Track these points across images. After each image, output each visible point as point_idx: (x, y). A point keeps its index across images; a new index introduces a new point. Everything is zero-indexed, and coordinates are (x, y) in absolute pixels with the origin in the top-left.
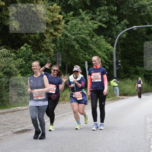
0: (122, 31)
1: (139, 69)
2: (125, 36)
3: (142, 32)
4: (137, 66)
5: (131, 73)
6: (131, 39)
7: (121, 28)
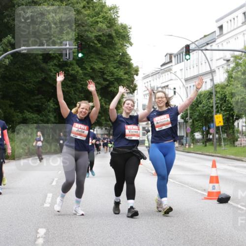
0: (3, 54)
1: (29, 116)
2: (7, 61)
3: (37, 57)
4: (25, 111)
5: (15, 122)
6: (18, 68)
7: (2, 49)
